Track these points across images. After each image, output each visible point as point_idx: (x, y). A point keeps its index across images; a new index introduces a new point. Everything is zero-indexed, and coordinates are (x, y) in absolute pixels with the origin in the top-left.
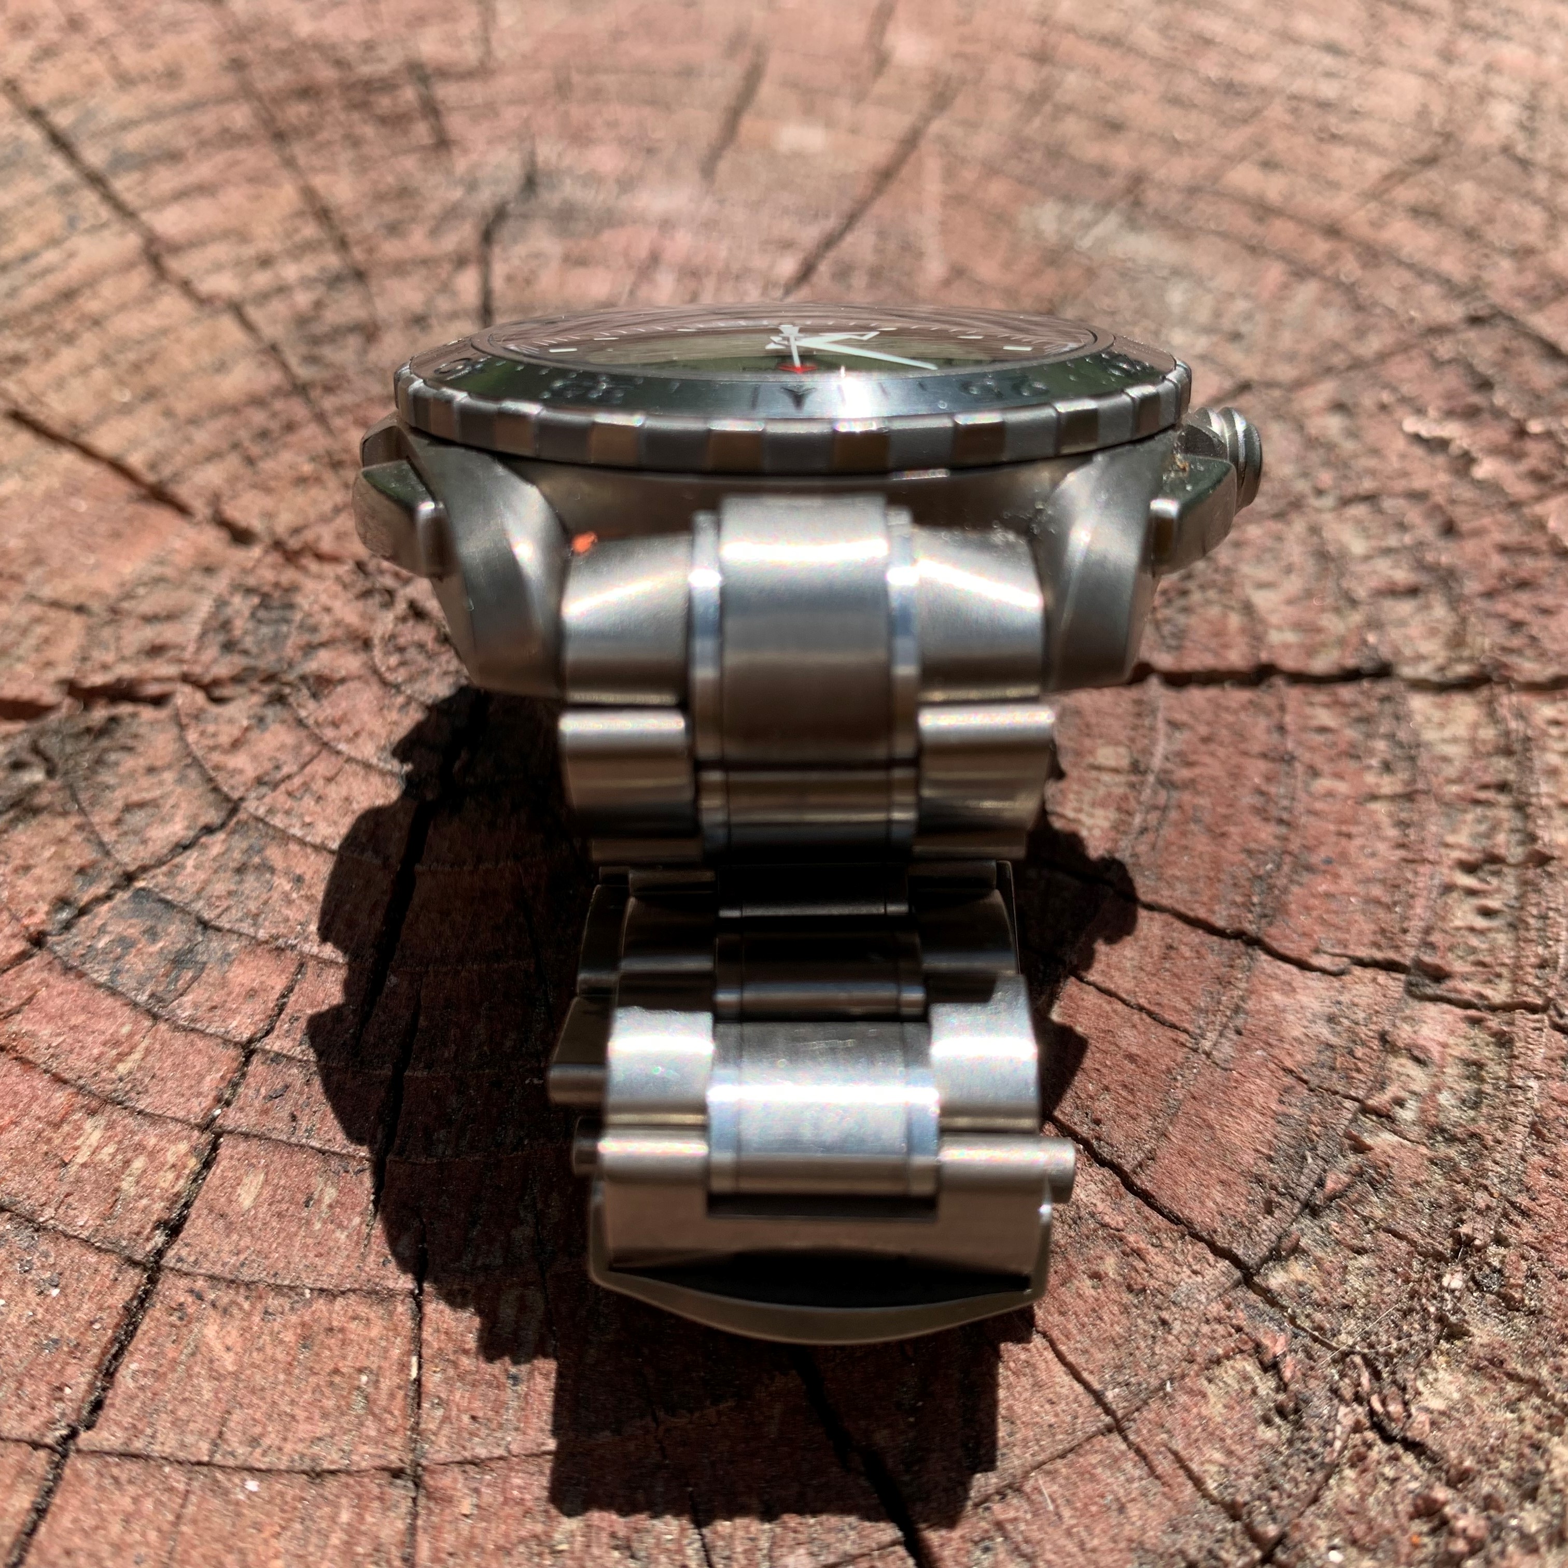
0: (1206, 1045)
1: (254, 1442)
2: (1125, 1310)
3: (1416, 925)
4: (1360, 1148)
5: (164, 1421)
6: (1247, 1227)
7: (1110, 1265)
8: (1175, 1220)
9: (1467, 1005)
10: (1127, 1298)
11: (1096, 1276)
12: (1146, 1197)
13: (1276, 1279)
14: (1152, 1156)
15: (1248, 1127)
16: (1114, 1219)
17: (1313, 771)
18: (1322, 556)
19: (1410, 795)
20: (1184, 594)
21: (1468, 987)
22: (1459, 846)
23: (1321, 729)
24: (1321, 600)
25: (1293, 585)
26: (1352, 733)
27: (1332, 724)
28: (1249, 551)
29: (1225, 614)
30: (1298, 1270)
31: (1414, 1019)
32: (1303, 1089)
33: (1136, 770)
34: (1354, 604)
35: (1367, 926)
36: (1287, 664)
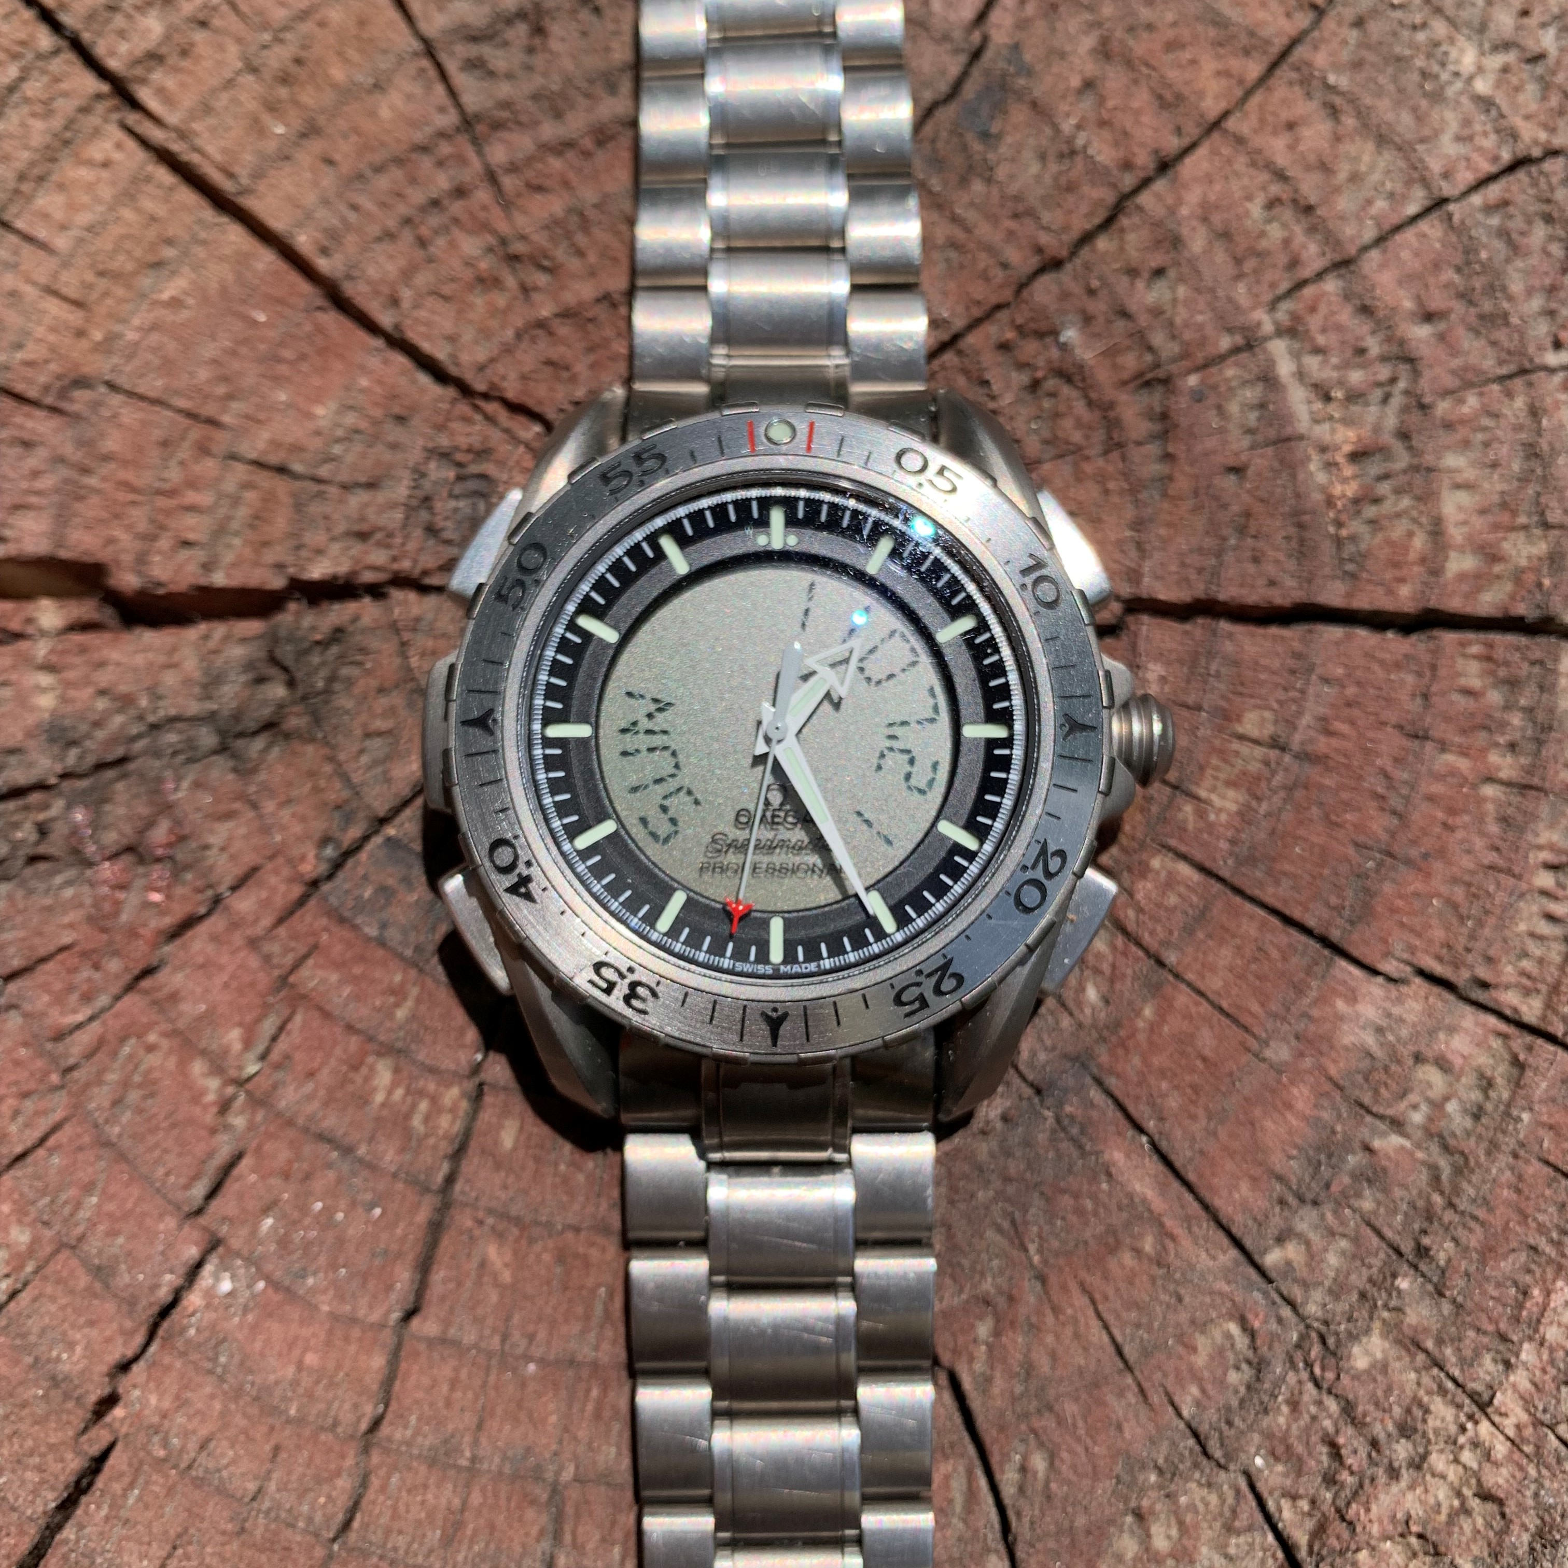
0: (1267, 1052)
1: (531, 1337)
4: (1368, 1149)
5: (466, 1318)
6: (1259, 1218)
9: (1502, 1016)
10: (1156, 1270)
11: (1136, 1251)
12: (1187, 1185)
14: (1203, 1152)
15: (1283, 1128)
17: (1443, 746)
18: (1532, 452)
19: (1524, 788)
20: (1377, 501)
21: (1509, 999)
22: (1551, 847)
23: (1468, 692)
24: (1514, 513)
25: (1495, 485)
26: (1495, 697)
27: (1475, 683)
28: (1462, 432)
29: (1410, 534)
30: (1292, 1251)
31: (1452, 1030)
32: (1337, 1095)
33: (1276, 744)
34: (1546, 526)
35: (1438, 934)
36: (1455, 604)
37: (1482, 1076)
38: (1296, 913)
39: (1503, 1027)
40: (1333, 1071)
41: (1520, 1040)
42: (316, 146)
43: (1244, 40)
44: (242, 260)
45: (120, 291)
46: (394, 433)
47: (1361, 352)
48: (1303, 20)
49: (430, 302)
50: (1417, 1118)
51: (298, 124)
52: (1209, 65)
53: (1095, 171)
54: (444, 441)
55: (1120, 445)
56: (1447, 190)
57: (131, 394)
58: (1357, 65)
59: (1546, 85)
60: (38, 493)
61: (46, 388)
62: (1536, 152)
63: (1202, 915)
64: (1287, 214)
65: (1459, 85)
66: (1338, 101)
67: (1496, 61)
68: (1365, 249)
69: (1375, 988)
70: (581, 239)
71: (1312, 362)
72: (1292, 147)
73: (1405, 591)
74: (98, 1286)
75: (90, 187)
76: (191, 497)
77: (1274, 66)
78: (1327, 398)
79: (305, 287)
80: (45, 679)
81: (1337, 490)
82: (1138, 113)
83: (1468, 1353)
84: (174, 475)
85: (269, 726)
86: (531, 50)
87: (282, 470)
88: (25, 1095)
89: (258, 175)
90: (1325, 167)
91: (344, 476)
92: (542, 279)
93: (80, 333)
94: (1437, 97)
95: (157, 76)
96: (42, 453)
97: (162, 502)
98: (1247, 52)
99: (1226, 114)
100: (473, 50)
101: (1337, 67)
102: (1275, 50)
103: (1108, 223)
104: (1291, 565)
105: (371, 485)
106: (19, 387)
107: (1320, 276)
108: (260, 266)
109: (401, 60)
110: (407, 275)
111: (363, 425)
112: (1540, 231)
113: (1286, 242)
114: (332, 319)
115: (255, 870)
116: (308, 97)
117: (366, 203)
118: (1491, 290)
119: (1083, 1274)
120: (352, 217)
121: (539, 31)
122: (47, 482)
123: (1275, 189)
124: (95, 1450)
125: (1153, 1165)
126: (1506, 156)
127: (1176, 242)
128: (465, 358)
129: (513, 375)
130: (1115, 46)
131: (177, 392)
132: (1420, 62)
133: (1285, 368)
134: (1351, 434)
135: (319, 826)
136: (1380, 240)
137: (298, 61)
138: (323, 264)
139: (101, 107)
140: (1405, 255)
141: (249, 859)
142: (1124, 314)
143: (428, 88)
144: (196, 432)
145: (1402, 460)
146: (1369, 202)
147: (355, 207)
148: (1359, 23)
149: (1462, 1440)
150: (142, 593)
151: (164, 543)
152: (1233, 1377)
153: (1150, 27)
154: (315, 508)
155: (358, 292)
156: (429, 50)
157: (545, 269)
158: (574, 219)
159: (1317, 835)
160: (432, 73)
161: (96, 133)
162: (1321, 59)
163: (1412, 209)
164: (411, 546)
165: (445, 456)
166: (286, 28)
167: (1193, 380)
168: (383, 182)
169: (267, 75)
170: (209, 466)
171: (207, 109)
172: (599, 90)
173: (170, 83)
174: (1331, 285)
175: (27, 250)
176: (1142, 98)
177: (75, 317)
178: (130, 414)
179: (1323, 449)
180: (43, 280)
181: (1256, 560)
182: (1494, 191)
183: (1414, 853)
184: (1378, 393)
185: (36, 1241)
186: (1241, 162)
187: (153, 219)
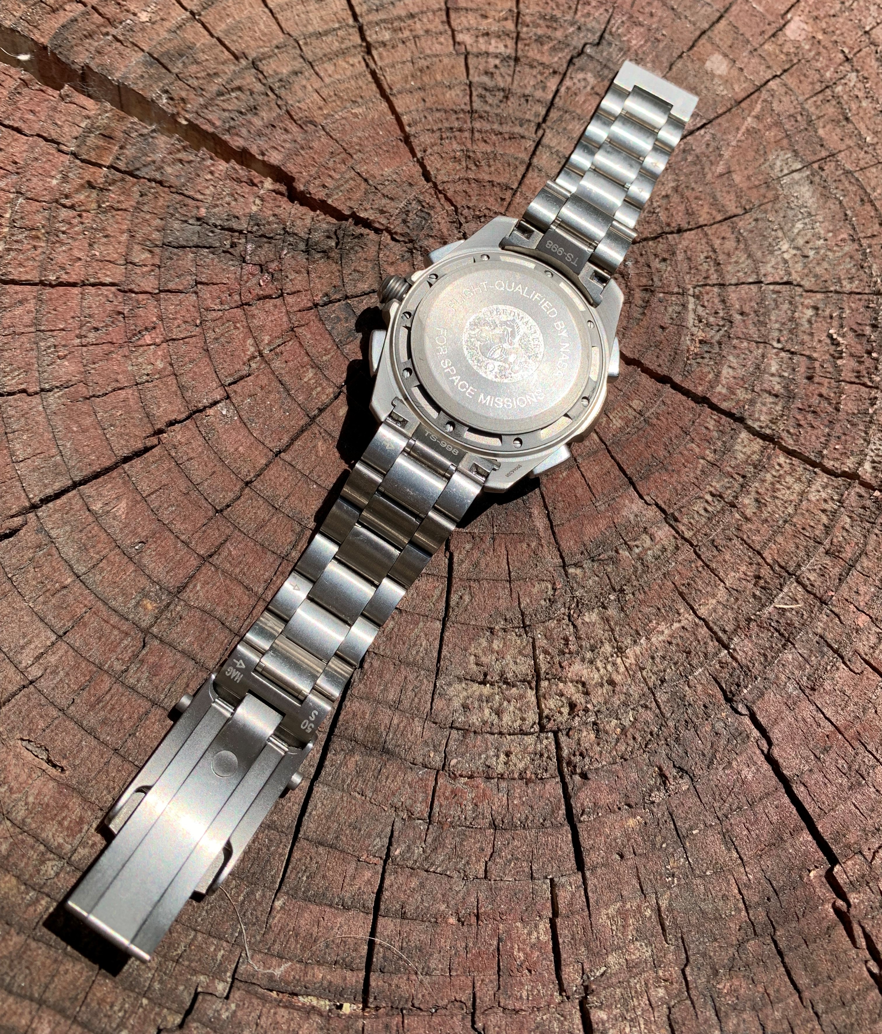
0: (597, 504)
1: (319, 477)
2: (530, 557)
3: (680, 504)
4: (617, 552)
5: (301, 460)
6: (573, 555)
7: (533, 545)
8: (557, 543)
9: (677, 532)
10: (532, 554)
11: (528, 545)
12: (554, 533)
13: (571, 570)
14: (563, 524)
15: (592, 531)
16: (542, 534)
17: (692, 441)
18: (758, 367)
19: (713, 465)
20: (703, 358)
21: (682, 528)
22: (715, 487)
23: (707, 428)
24: (745, 383)
25: (741, 372)
26: (715, 434)
27: (712, 428)
28: (737, 351)
29: (709, 372)
30: (578, 571)
31: (659, 528)
32: (614, 529)
33: (640, 413)
34: (753, 391)
35: (668, 496)
36: (715, 400)
37: (664, 548)
38: (625, 467)
39: (677, 535)
40: (616, 521)
41: (680, 542)
42: (422, 94)
43: (720, 208)
44: (384, 114)
45: (339, 103)
46: (406, 187)
47: (716, 313)
48: (740, 211)
49: (436, 156)
50: (637, 551)
51: (419, 85)
52: (706, 209)
53: (658, 221)
54: (421, 198)
55: (630, 303)
56: (763, 279)
57: (327, 133)
58: (751, 231)
59: (805, 266)
60: (283, 147)
61: (301, 118)
62: (795, 283)
63: (596, 452)
64: (712, 264)
65: (779, 252)
66: (741, 238)
67: (794, 252)
68: (731, 285)
69: (640, 503)
70: (492, 162)
71: (700, 309)
72: (721, 245)
73: (700, 388)
74: (179, 392)
75: (344, 69)
76: (332, 173)
77: (725, 219)
78: (700, 321)
79: (399, 132)
80: (258, 201)
81: (692, 348)
82: (678, 211)
83: (624, 633)
84: (331, 164)
85: (324, 252)
86: (501, 101)
87: (366, 180)
88: (185, 322)
89: (400, 93)
90: (729, 255)
91: (385, 192)
92: (474, 168)
93: (320, 108)
94: (772, 253)
95: (381, 49)
96: (289, 136)
97: (323, 169)
98: (719, 211)
99: (706, 225)
100: (483, 92)
101: (745, 230)
102: (729, 214)
103: (655, 238)
104: (668, 364)
105: (391, 199)
106: (293, 113)
107: (714, 285)
108: (388, 118)
109: (461, 83)
110: (433, 145)
111: (398, 180)
112: (786, 306)
113: (708, 270)
114: (402, 145)
115: (299, 291)
116: (426, 79)
117: (430, 118)
118: (764, 314)
119: (508, 544)
120: (423, 120)
121: (507, 98)
122: (287, 145)
123: (711, 254)
124: (149, 444)
125: (546, 521)
126: (785, 279)
127: (674, 254)
128: (439, 177)
129: (452, 189)
130: (680, 189)
131: (343, 140)
132: (770, 240)
133: (691, 306)
134: (704, 335)
135: (326, 289)
136: (736, 285)
137: (428, 67)
138: (407, 129)
139: (359, 49)
140: (743, 292)
141: (298, 287)
142: (649, 266)
143: (464, 96)
144: (343, 155)
145: (716, 349)
146: (739, 271)
147: (425, 117)
148: (756, 220)
149: (610, 659)
150: (302, 192)
151: (317, 182)
152: (543, 602)
153: (693, 189)
154: (371, 196)
155: (415, 142)
156: (470, 85)
157: (476, 165)
158: (492, 156)
159: (641, 447)
160: (468, 92)
161: (354, 55)
162: (741, 224)
163: (751, 280)
164: (396, 222)
165: (420, 202)
166: (428, 56)
167: (661, 295)
168: (438, 115)
169: (416, 67)
170: (343, 168)
171: (393, 66)
172: (517, 122)
173: (385, 54)
174: (716, 289)
175: (315, 76)
176: (682, 208)
177: (322, 103)
178: (324, 139)
179: (692, 335)
180: (315, 87)
181: (658, 357)
182: (778, 288)
183: (670, 468)
184: (718, 328)
185: (164, 369)
186: (704, 241)
187: (361, 88)
